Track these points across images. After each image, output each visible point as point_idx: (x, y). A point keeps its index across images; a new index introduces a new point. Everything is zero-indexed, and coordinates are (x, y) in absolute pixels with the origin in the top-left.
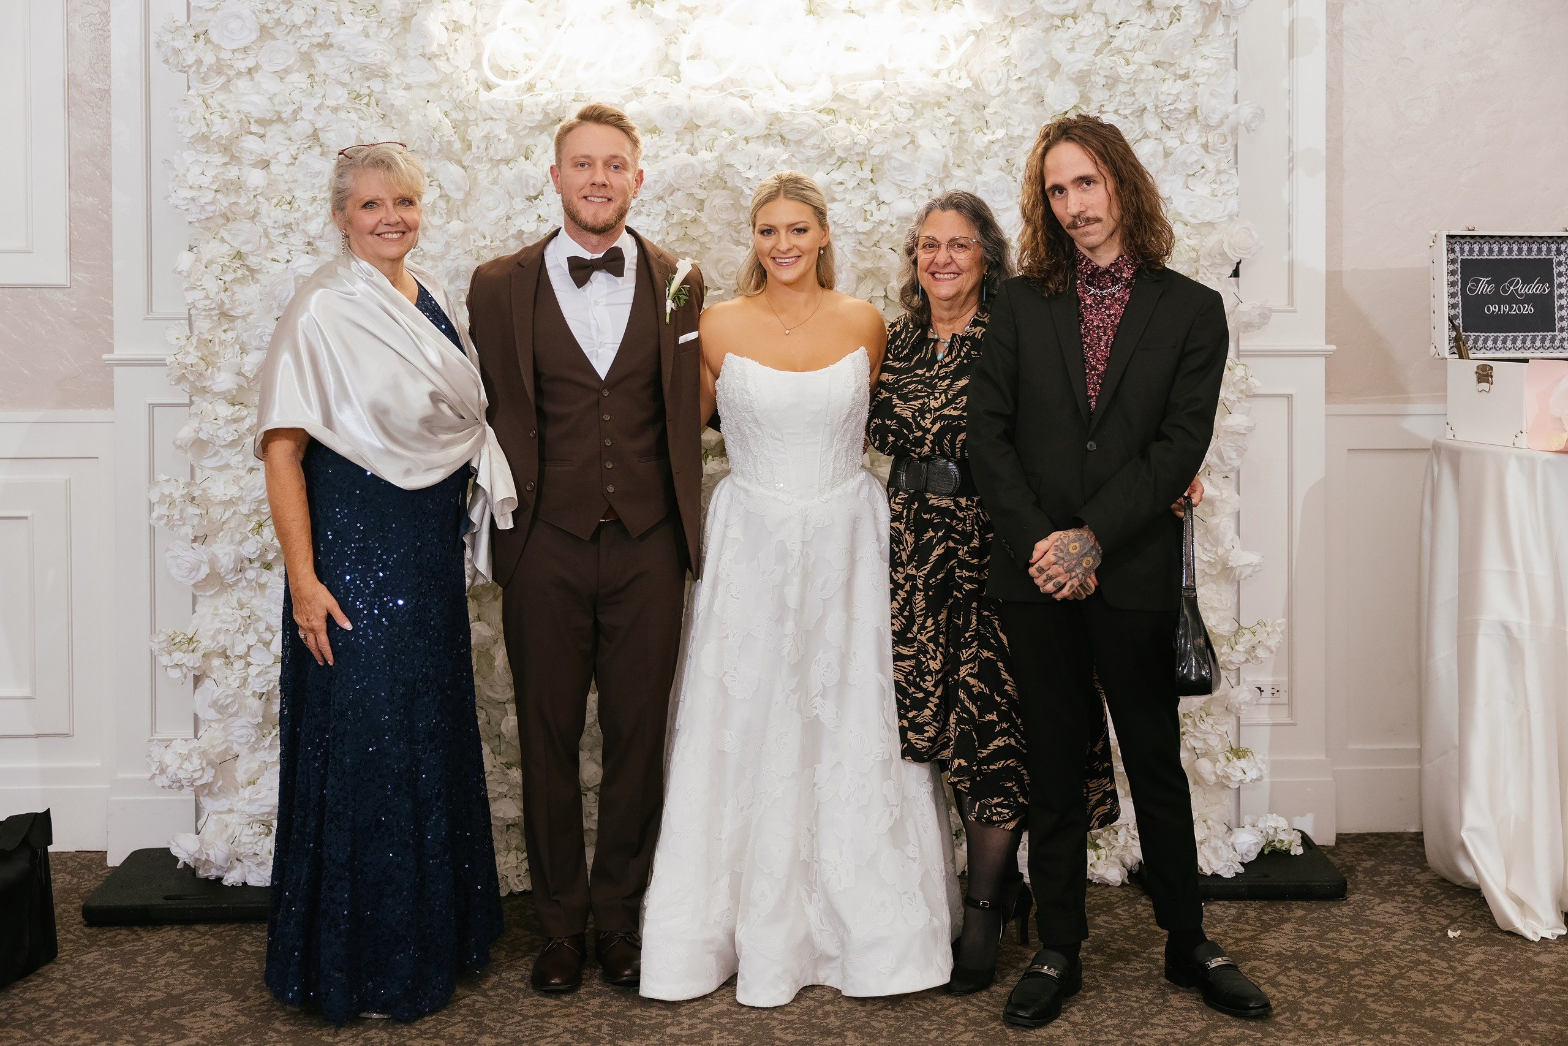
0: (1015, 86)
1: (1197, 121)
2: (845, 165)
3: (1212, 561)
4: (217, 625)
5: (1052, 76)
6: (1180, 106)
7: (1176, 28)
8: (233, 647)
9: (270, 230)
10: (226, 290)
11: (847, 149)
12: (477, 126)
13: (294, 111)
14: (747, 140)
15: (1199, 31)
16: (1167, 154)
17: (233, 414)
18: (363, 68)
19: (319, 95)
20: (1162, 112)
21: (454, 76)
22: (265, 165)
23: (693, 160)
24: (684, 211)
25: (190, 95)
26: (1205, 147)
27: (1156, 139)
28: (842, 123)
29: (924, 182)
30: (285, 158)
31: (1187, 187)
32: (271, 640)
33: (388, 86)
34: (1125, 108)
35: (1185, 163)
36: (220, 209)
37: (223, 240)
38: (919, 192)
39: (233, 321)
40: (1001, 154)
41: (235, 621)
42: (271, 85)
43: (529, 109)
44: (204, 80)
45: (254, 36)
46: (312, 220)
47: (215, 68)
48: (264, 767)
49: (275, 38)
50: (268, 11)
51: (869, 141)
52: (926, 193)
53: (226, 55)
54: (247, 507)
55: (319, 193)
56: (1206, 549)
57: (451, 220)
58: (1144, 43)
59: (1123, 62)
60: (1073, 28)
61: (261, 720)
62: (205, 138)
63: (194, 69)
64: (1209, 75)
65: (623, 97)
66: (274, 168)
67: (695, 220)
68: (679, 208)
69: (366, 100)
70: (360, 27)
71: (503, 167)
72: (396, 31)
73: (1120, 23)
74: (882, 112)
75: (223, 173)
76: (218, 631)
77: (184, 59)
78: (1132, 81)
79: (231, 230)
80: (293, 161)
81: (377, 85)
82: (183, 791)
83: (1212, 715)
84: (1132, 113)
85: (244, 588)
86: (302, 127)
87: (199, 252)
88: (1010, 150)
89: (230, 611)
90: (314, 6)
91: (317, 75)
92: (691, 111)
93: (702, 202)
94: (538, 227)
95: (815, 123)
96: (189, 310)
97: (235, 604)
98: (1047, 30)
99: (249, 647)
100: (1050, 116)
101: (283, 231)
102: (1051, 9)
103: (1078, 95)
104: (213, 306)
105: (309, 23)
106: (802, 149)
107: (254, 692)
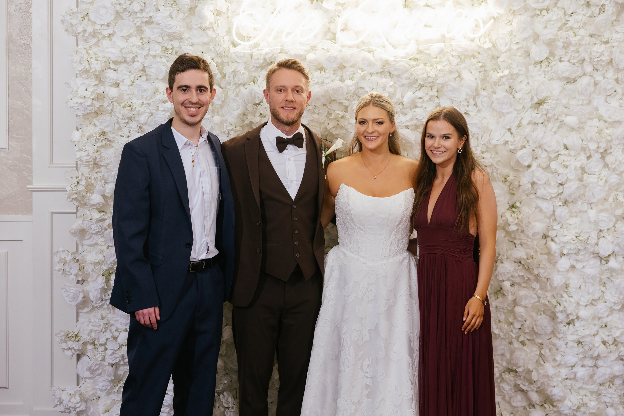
0: (515, 47)
1: (613, 67)
2: (423, 88)
3: (616, 302)
4: (91, 328)
5: (534, 42)
6: (603, 58)
7: (602, 16)
8: (99, 340)
9: (120, 120)
10: (97, 151)
11: (424, 80)
12: (229, 65)
13: (134, 57)
14: (371, 74)
15: (614, 18)
16: (596, 84)
17: (100, 217)
18: (169, 35)
19: (147, 49)
20: (594, 61)
21: (217, 39)
22: (117, 85)
23: (342, 85)
24: (338, 112)
25: (80, 48)
26: (617, 80)
27: (590, 76)
28: (422, 66)
29: (465, 98)
30: (128, 82)
31: (607, 102)
32: (118, 336)
33: (182, 44)
34: (574, 59)
35: (605, 89)
36: (95, 109)
37: (95, 125)
38: (463, 103)
39: (99, 168)
40: (506, 83)
41: (100, 325)
42: (122, 44)
43: (256, 57)
44: (86, 41)
45: (113, 17)
46: (142, 115)
47: (92, 34)
48: (114, 403)
49: (122, 18)
50: (120, 4)
51: (436, 75)
52: (466, 104)
53: (98, 27)
54: (107, 266)
55: (145, 100)
56: (613, 295)
57: (214, 116)
58: (585, 24)
59: (573, 34)
60: (547, 16)
61: (113, 378)
62: (87, 71)
63: (81, 34)
64: (620, 42)
65: (306, 51)
66: (122, 87)
67: (343, 117)
68: (335, 111)
69: (170, 51)
70: (168, 13)
71: (242, 88)
72: (186, 15)
73: (572, 13)
74: (443, 60)
75: (96, 90)
76: (91, 331)
77: (77, 29)
78: (578, 45)
79: (99, 120)
80: (132, 84)
81: (176, 44)
82: (71, 414)
83: (615, 384)
84: (577, 62)
85: (105, 309)
86: (137, 65)
87: (82, 131)
88: (511, 81)
89: (97, 321)
90: (144, 2)
91: (144, 38)
92: (342, 59)
93: (347, 107)
94: (260, 120)
95: (407, 66)
96: (77, 162)
97: (99, 317)
98: (532, 17)
99: (107, 339)
100: (533, 63)
101: (127, 120)
102: (535, 6)
103: (548, 52)
104: (91, 159)
105: (142, 11)
106: (400, 80)
107: (109, 363)
